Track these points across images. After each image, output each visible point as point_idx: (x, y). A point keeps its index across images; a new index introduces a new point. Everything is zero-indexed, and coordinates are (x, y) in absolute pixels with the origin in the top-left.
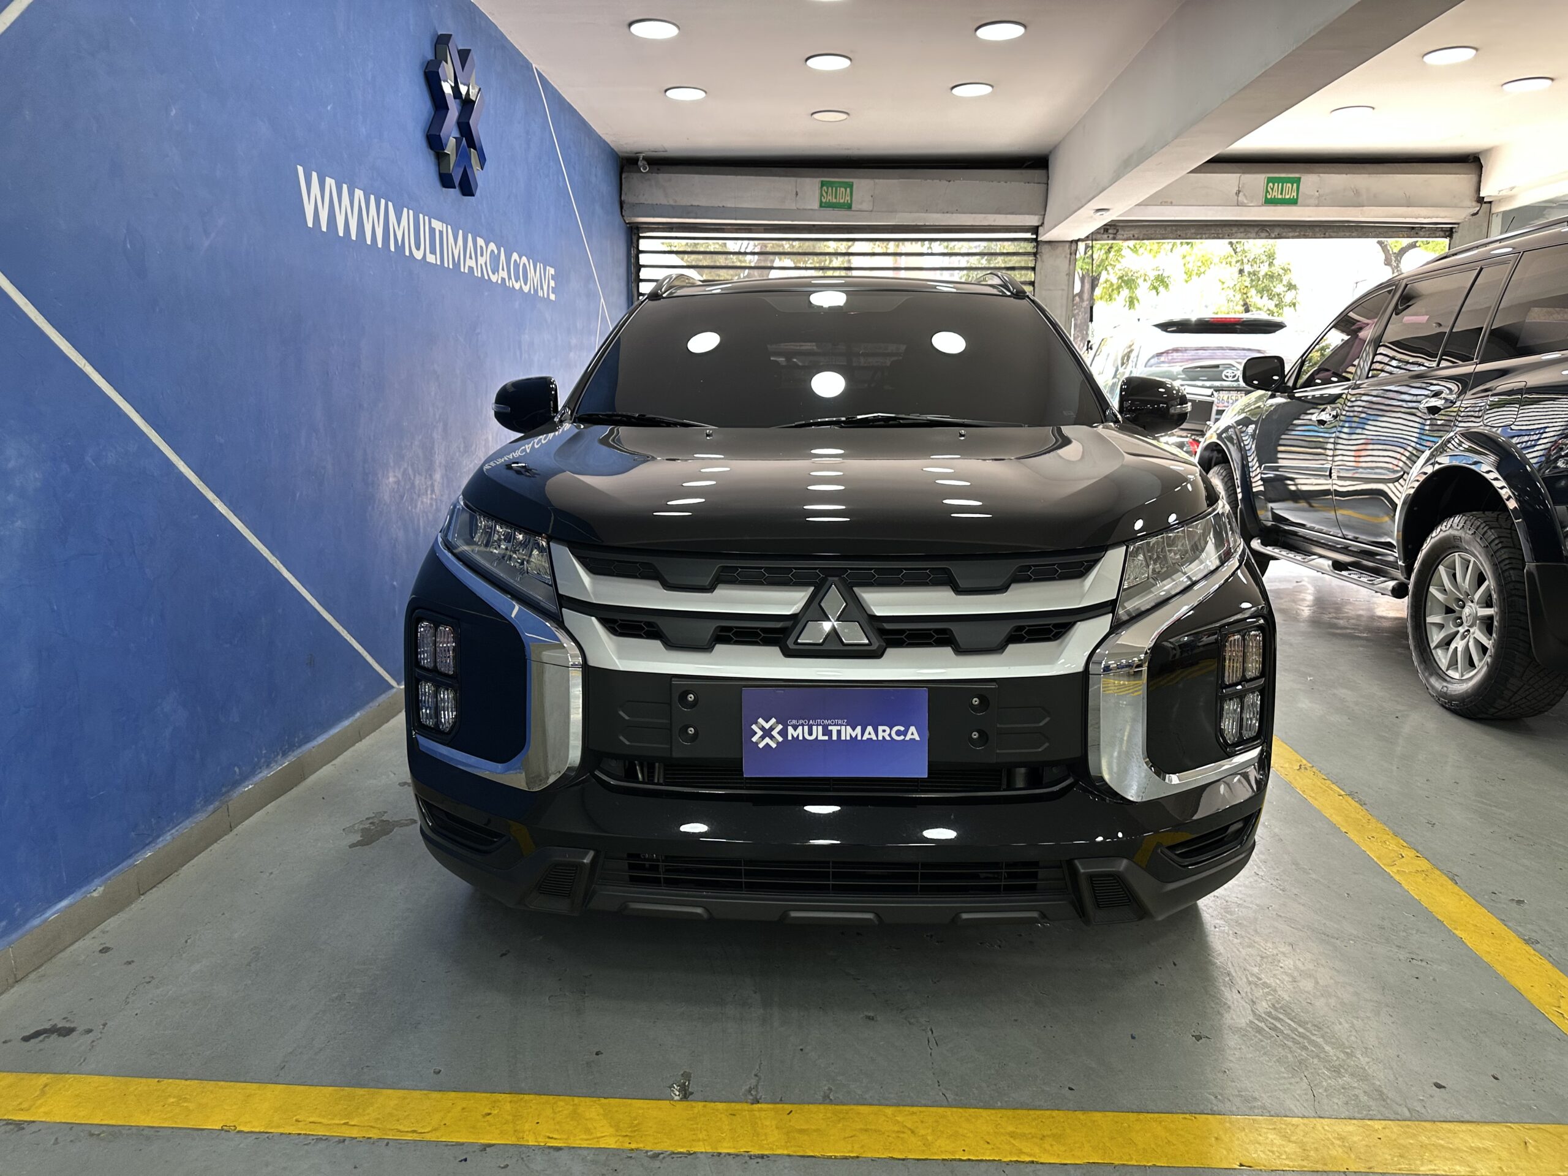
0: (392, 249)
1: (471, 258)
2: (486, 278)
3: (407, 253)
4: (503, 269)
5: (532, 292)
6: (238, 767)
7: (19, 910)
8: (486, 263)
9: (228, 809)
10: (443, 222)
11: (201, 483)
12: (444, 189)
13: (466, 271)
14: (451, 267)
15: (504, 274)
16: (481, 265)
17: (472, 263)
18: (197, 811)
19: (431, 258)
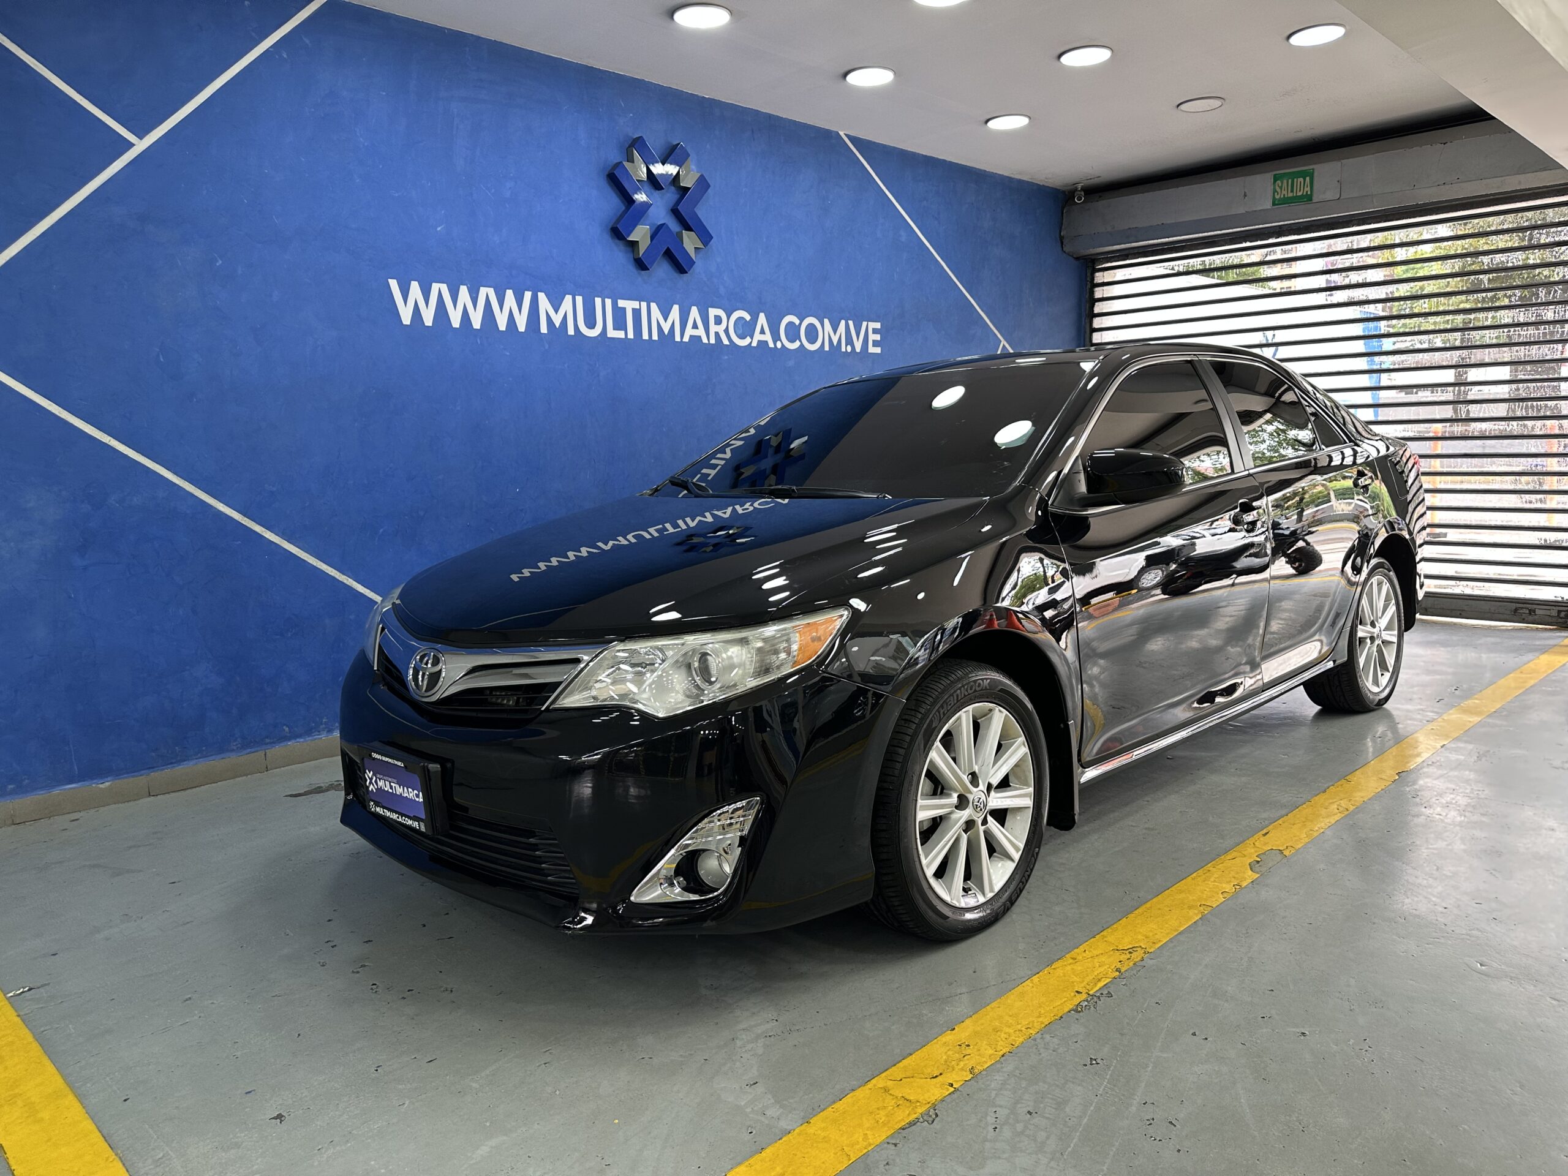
0: (544, 329)
1: (695, 326)
2: (726, 342)
3: (571, 331)
4: (762, 332)
5: (827, 348)
6: (287, 726)
7: (27, 781)
8: (726, 331)
9: (265, 755)
10: (640, 299)
11: (246, 519)
12: (643, 272)
13: (686, 339)
14: (655, 337)
15: (768, 337)
16: (717, 334)
17: (700, 332)
18: (233, 750)
19: (612, 333)
